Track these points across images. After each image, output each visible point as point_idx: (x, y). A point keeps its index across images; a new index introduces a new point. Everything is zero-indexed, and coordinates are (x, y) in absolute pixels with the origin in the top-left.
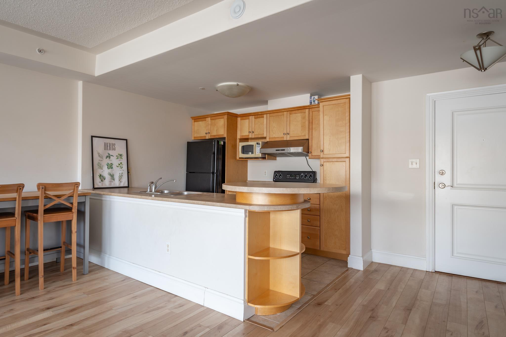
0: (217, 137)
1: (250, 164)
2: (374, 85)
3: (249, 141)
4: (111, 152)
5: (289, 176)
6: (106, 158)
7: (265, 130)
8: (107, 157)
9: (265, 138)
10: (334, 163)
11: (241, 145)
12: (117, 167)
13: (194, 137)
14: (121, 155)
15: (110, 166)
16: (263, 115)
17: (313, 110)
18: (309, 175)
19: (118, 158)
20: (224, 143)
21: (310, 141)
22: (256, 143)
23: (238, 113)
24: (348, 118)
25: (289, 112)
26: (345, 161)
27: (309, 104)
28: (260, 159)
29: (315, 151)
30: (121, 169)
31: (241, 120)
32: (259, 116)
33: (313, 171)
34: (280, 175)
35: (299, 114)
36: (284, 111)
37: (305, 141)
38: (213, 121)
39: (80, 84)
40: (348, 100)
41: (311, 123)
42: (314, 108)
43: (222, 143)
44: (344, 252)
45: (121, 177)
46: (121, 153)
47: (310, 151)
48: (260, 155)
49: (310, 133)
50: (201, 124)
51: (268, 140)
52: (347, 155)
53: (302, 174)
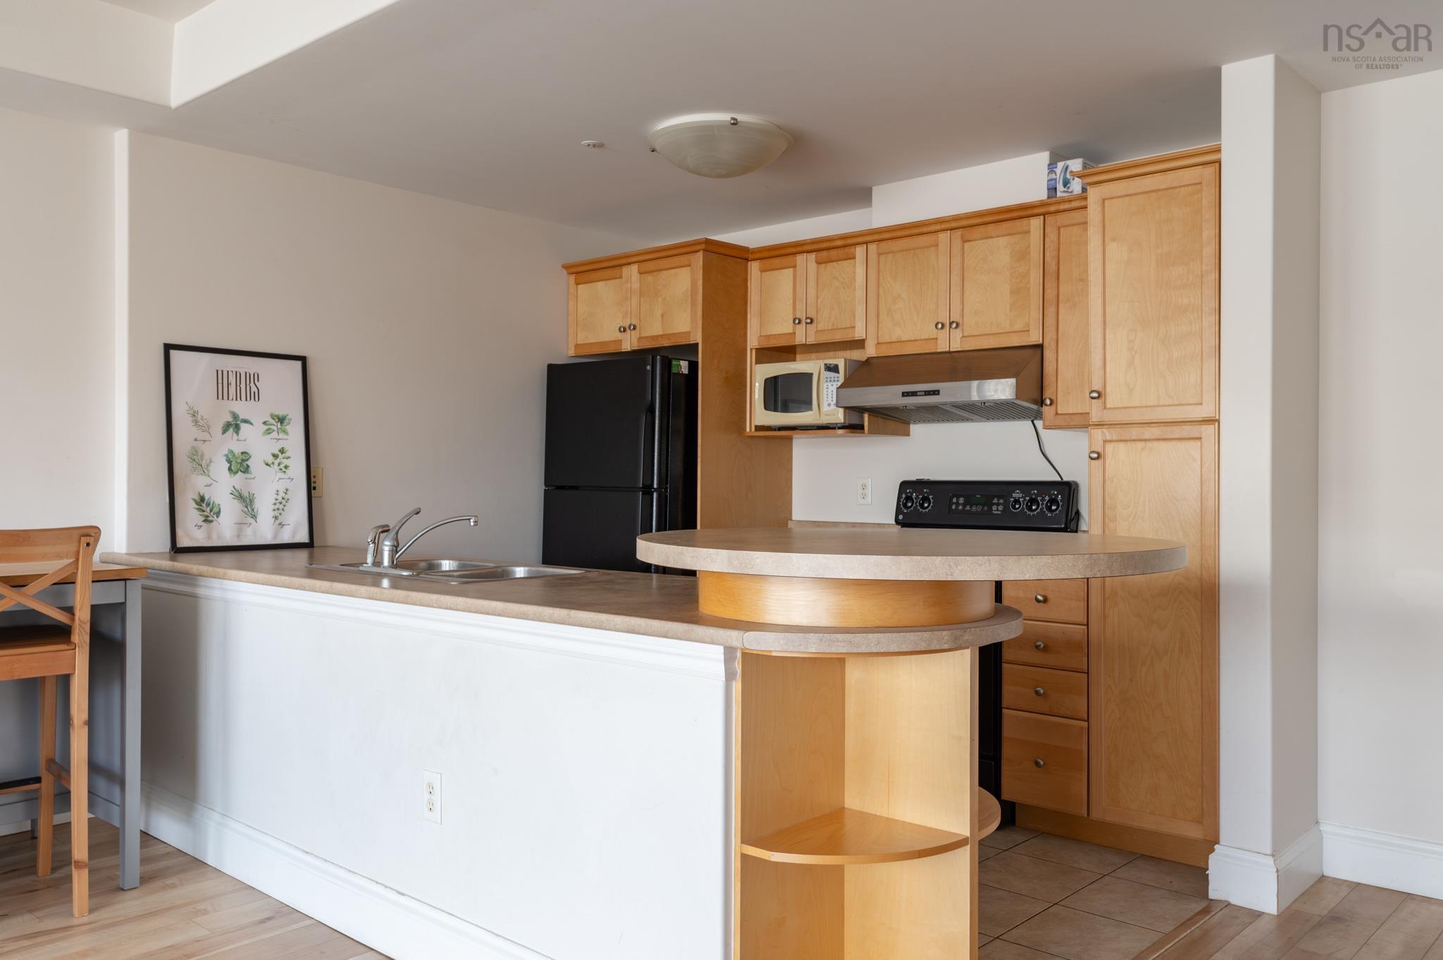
0: (666, 343)
1: (803, 452)
2: (1334, 100)
3: (798, 357)
4: (243, 408)
5: (961, 500)
6: (224, 432)
7: (860, 310)
8: (227, 427)
9: (860, 344)
10: (1149, 444)
11: (759, 374)
12: (267, 464)
13: (577, 346)
14: (281, 420)
15: (240, 464)
16: (852, 249)
17: (1062, 219)
18: (1047, 498)
19: (268, 432)
20: (693, 366)
21: (1049, 354)
22: (821, 363)
23: (751, 246)
24: (1209, 251)
25: (959, 232)
26: (1200, 438)
27: (1042, 195)
28: (840, 432)
29: (1068, 399)
30: (281, 475)
31: (762, 271)
32: (833, 253)
33: (1065, 479)
34: (925, 499)
35: (1002, 241)
36: (938, 227)
37: (1029, 352)
38: (650, 278)
39: (121, 138)
40: (1210, 170)
41: (1051, 275)
42: (1064, 211)
43: (684, 367)
44: (1193, 832)
45: (281, 504)
46: (281, 413)
47: (1048, 394)
48: (839, 416)
49: (1050, 321)
50: (603, 290)
51: (871, 351)
52: (1205, 411)
53: (1017, 494)
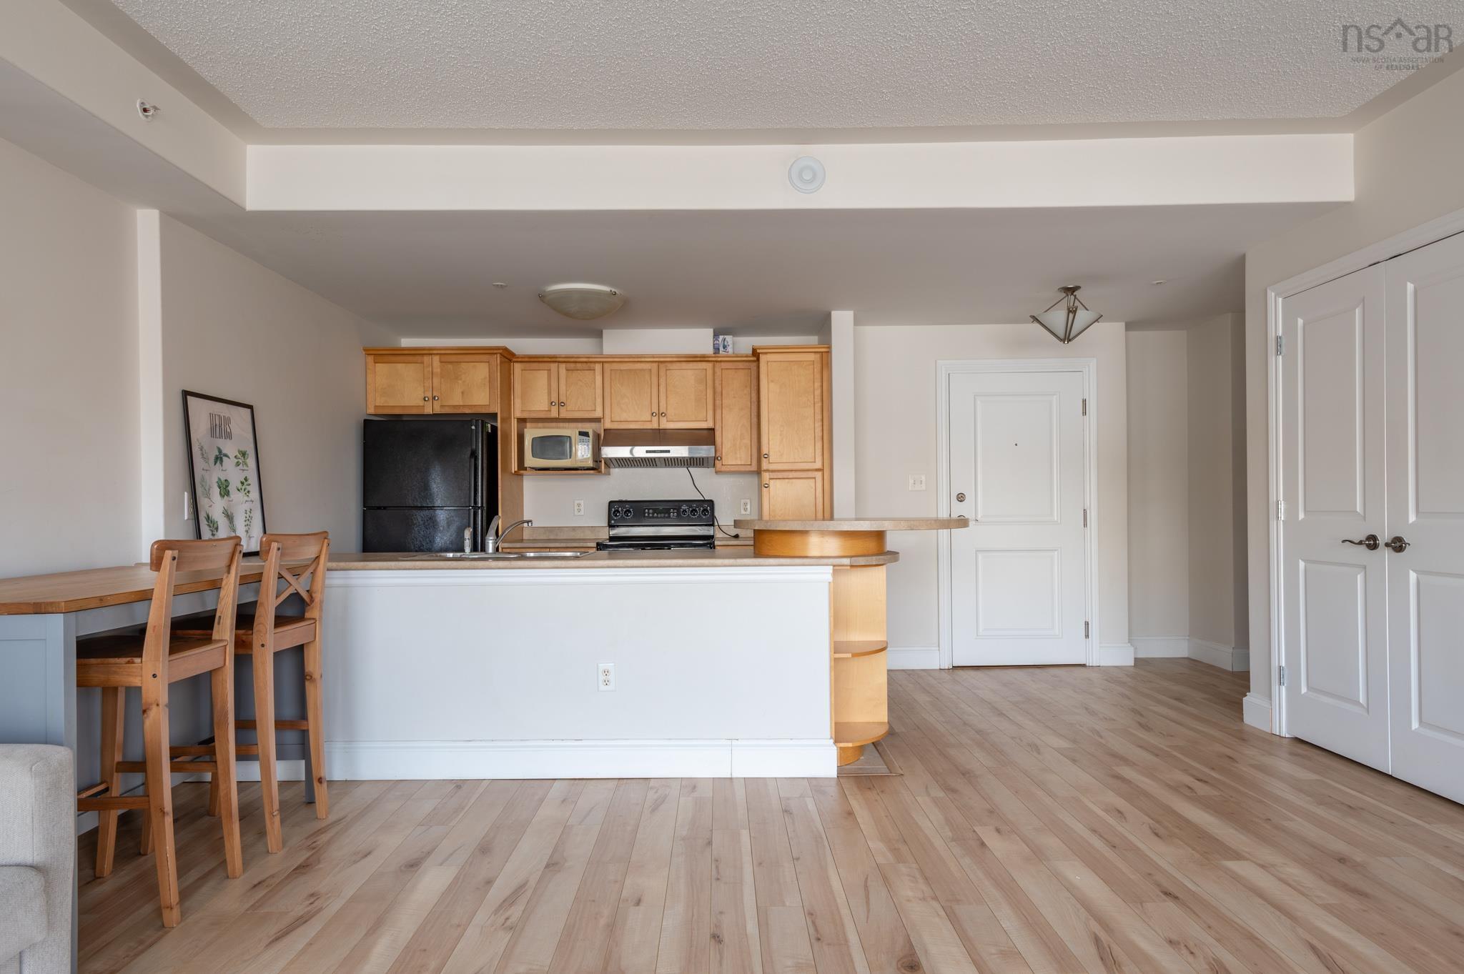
0: (467, 411)
3: (554, 425)
4: (223, 445)
5: (651, 511)
6: (215, 464)
7: (598, 401)
8: (216, 460)
9: (598, 420)
10: (791, 481)
12: (239, 490)
13: (376, 407)
14: (244, 454)
16: (592, 365)
17: (725, 365)
18: (702, 509)
19: (238, 464)
20: (494, 428)
21: (718, 434)
22: (577, 431)
25: (665, 364)
26: (814, 478)
27: (712, 351)
29: (728, 456)
30: (246, 498)
31: (523, 370)
32: (579, 366)
33: (707, 498)
34: (629, 511)
35: (691, 372)
37: (707, 432)
38: (451, 366)
39: (155, 217)
40: (818, 356)
41: (718, 393)
42: (726, 361)
43: (487, 427)
45: (249, 522)
46: (243, 449)
48: (589, 463)
49: (718, 417)
50: (404, 370)
51: (607, 425)
52: (818, 465)
53: (685, 507)
